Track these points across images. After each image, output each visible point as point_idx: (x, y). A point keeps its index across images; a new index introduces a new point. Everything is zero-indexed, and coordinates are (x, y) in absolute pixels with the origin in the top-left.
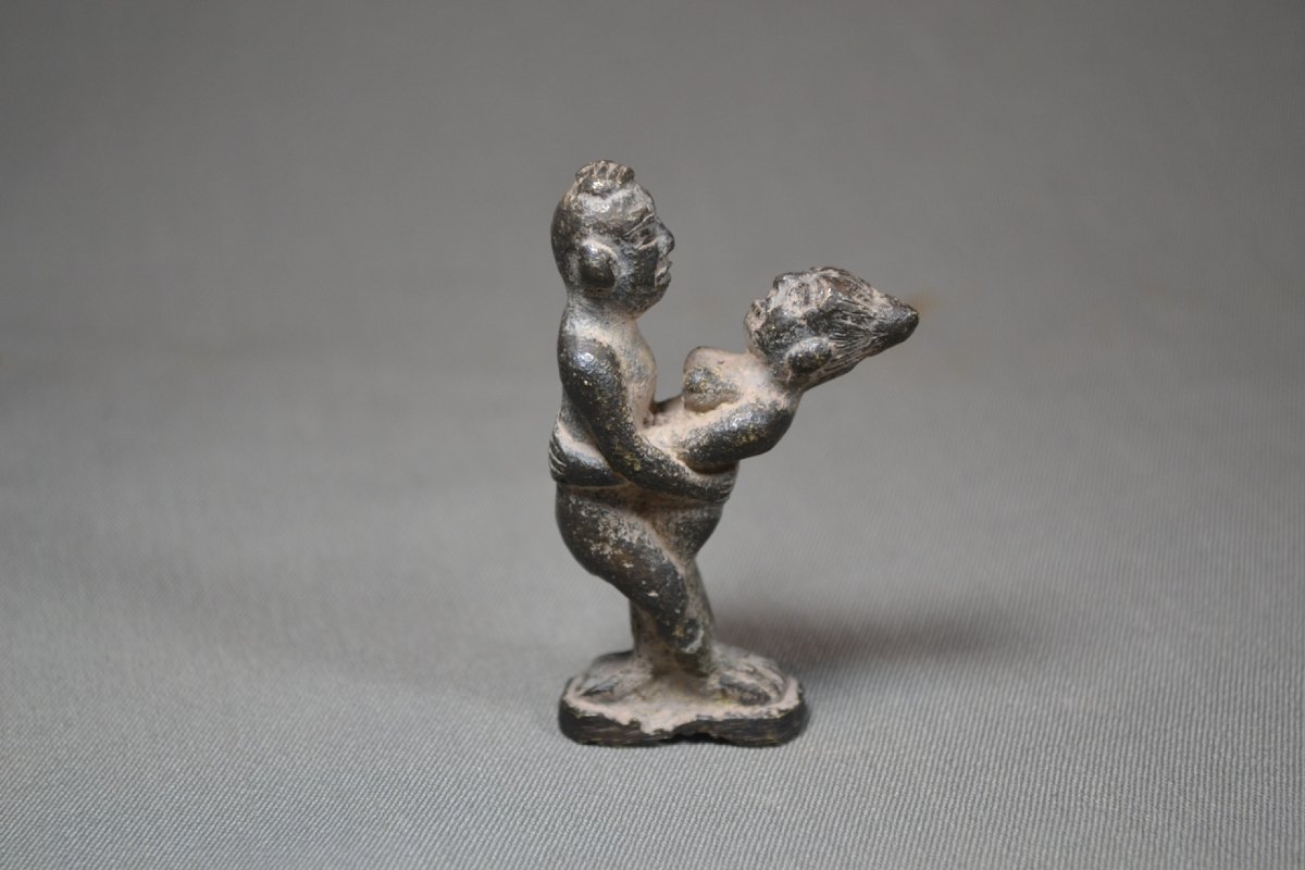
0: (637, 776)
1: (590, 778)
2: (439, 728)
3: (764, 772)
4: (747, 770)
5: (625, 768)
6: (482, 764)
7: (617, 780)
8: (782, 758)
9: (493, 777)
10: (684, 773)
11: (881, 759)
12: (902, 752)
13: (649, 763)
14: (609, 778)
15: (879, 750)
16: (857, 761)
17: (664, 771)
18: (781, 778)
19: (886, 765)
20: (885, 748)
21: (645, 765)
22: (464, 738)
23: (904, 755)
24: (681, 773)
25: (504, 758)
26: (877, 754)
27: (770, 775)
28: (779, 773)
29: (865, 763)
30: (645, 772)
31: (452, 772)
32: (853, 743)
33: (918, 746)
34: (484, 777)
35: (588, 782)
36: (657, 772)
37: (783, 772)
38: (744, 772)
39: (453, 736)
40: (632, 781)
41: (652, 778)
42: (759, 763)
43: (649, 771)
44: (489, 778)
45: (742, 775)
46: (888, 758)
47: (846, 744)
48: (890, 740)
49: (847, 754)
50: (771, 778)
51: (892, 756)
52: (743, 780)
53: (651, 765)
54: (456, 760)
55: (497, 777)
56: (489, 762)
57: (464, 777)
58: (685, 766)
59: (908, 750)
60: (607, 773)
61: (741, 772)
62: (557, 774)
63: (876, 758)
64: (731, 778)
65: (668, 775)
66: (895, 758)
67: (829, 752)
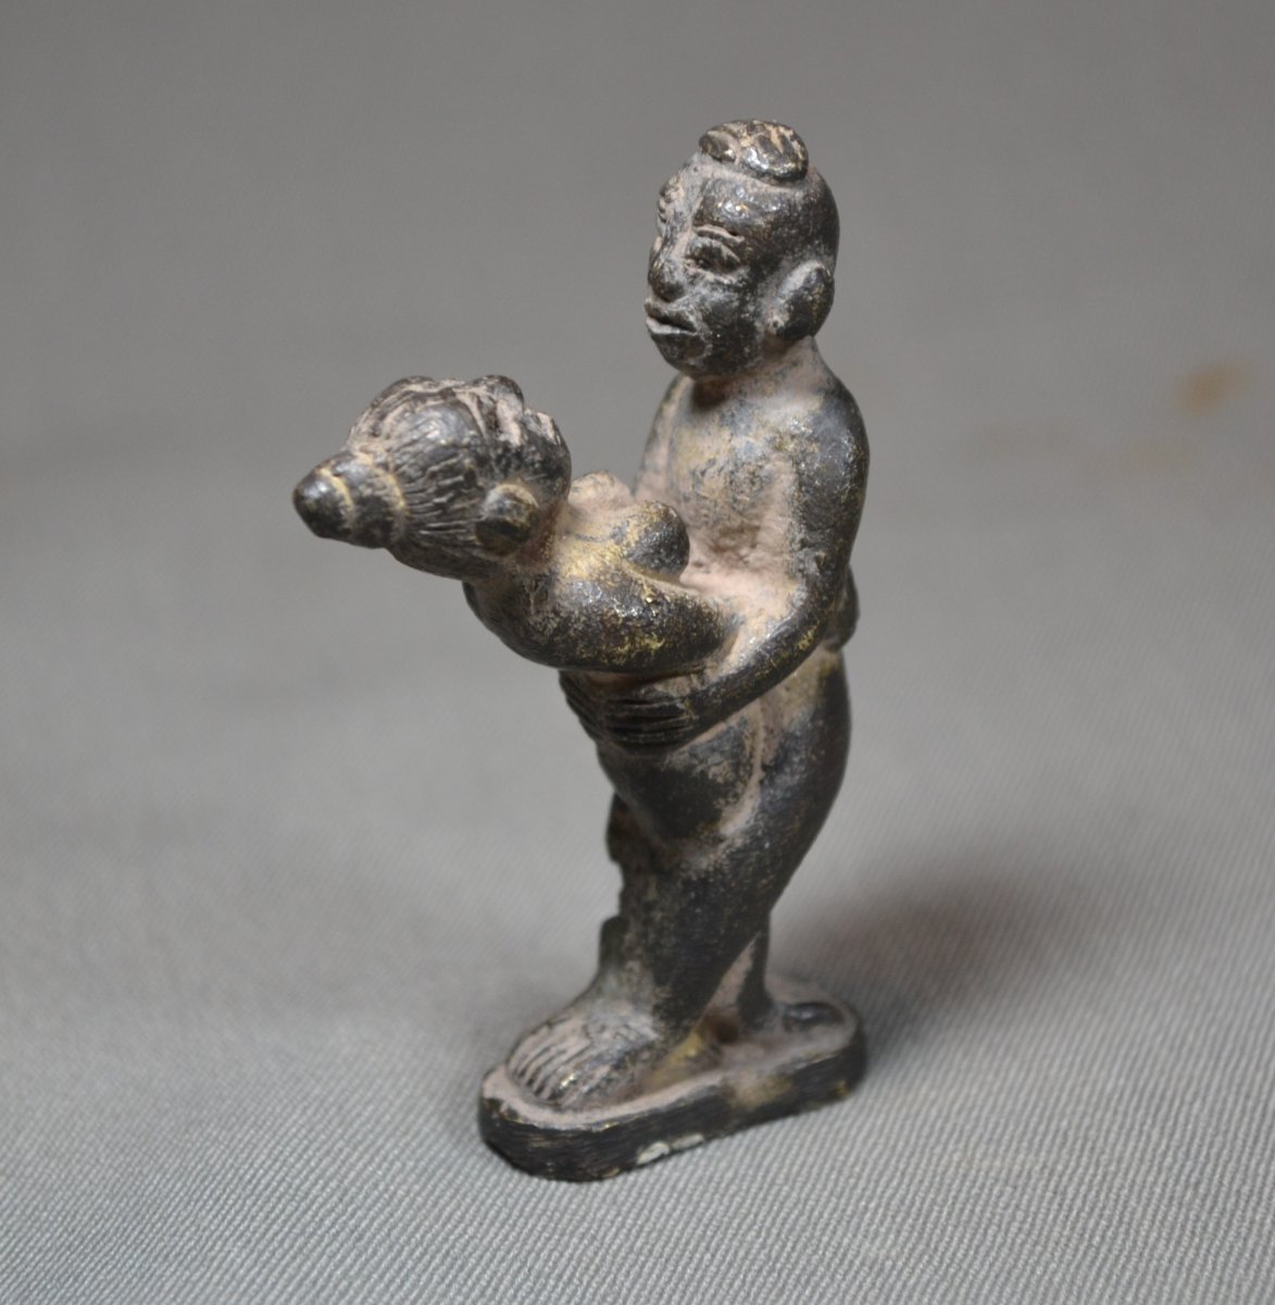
0: (649, 1205)
1: (566, 1208)
2: (316, 1092)
3: (870, 1199)
4: (839, 1198)
5: (630, 1191)
6: (385, 1165)
7: (613, 1213)
8: (903, 1174)
9: (400, 1193)
10: (731, 1202)
11: (1076, 1179)
12: (1112, 1168)
13: (671, 1183)
14: (598, 1209)
15: (1072, 1164)
16: (1033, 1181)
17: (695, 1198)
18: (898, 1211)
19: (1083, 1189)
20: (1084, 1159)
21: (663, 1187)
22: (359, 1115)
23: (1116, 1174)
24: (726, 1201)
25: (423, 1163)
26: (1069, 1171)
27: (878, 1206)
28: (895, 1202)
29: (1047, 1186)
30: (663, 1199)
31: (332, 1170)
32: (1029, 1149)
33: (1142, 1160)
34: (386, 1190)
35: (562, 1215)
36: (683, 1200)
37: (902, 1202)
38: (834, 1200)
39: (341, 1108)
40: (639, 1215)
41: (674, 1209)
42: (862, 1183)
43: (670, 1196)
44: (395, 1193)
45: (831, 1205)
46: (1087, 1180)
47: (1017, 1151)
48: (1093, 1149)
49: (1017, 1168)
50: (881, 1211)
51: (1094, 1175)
52: (831, 1214)
53: (674, 1188)
54: (341, 1150)
55: (408, 1192)
56: (398, 1164)
57: (353, 1183)
58: (734, 1188)
59: (1124, 1165)
60: (597, 1200)
61: (828, 1201)
62: (510, 1201)
63: (1065, 1178)
64: (812, 1210)
65: (703, 1205)
66: (1099, 1178)
67: (986, 1164)
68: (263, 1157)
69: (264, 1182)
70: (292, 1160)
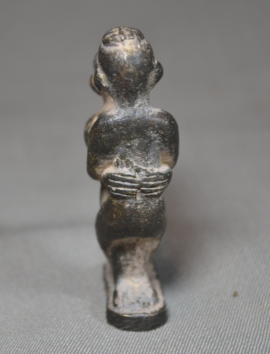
0: (186, 347)
1: (160, 348)
2: (81, 318)
3: (254, 346)
4: (244, 345)
5: (179, 341)
6: (104, 341)
7: (175, 349)
8: (263, 336)
9: (110, 349)
10: (211, 345)
13: (192, 339)
14: (170, 348)
17: (200, 344)
18: (263, 350)
21: (190, 340)
22: (95, 326)
24: (209, 344)
25: (115, 338)
27: (256, 348)
28: (261, 347)
30: (190, 344)
31: (88, 344)
34: (105, 349)
35: (159, 350)
36: (196, 344)
37: (264, 346)
38: (243, 346)
39: (89, 324)
40: (183, 350)
41: (194, 347)
42: (250, 340)
43: (192, 343)
44: (108, 350)
45: (242, 347)
50: (258, 350)
52: (242, 350)
53: (193, 340)
54: (91, 338)
55: (112, 349)
56: (108, 340)
57: (95, 348)
58: (211, 341)
60: (170, 345)
61: (241, 346)
62: (143, 346)
64: (236, 349)
65: (202, 346)
68: (67, 339)
69: (69, 348)
70: (76, 341)
